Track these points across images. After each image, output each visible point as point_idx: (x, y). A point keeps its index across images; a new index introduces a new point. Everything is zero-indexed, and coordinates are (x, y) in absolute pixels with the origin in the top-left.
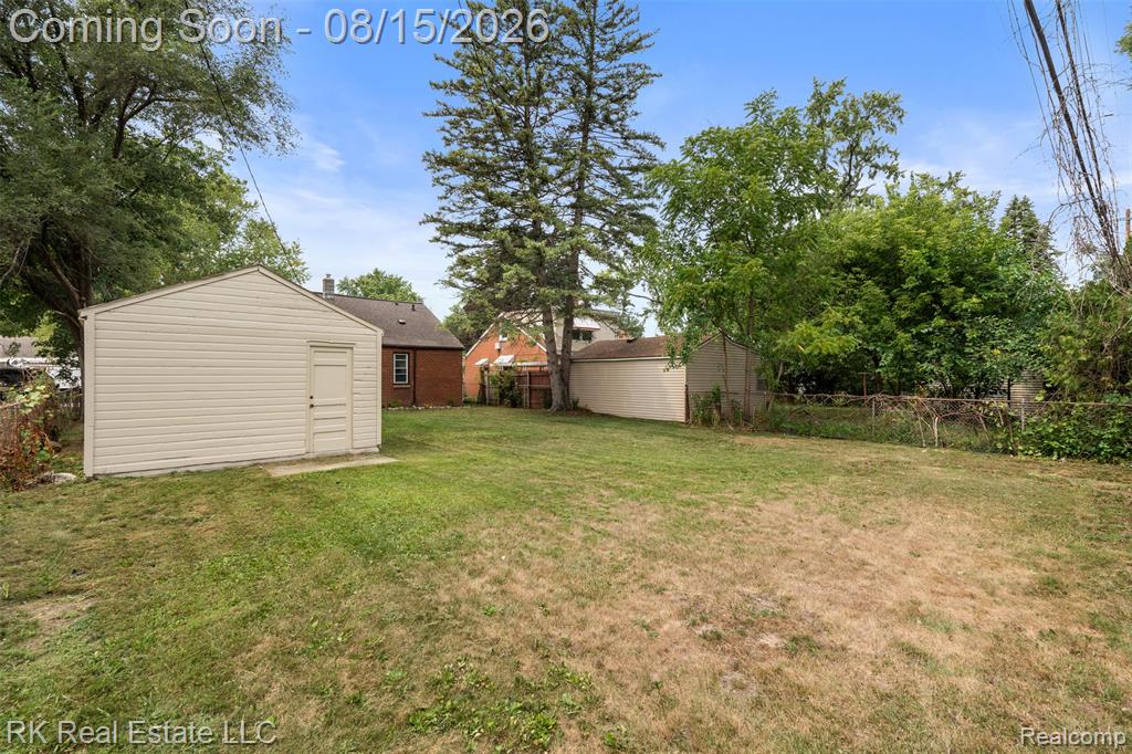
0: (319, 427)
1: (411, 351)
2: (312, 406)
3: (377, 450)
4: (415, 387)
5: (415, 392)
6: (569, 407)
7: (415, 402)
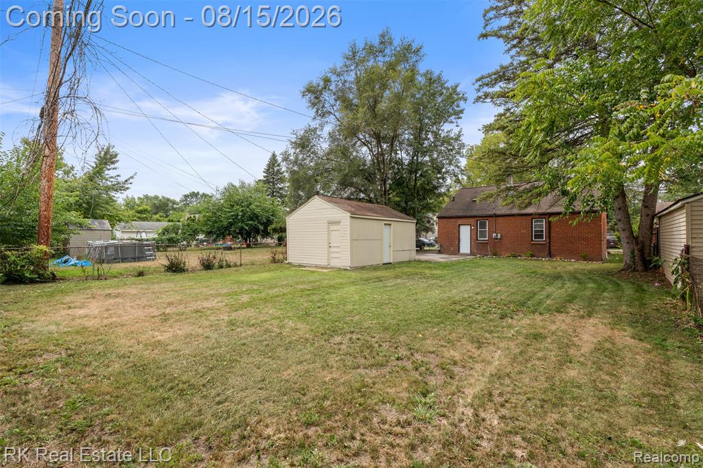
0: (332, 255)
1: (547, 217)
2: (330, 247)
3: (349, 268)
4: (550, 243)
5: (550, 247)
6: (640, 268)
7: (550, 255)
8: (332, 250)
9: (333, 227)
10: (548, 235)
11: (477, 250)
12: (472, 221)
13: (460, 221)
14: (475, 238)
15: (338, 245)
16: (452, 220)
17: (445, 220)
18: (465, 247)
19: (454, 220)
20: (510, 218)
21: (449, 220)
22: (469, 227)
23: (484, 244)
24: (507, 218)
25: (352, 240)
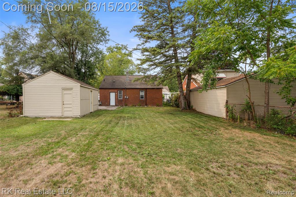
0: (65, 109)
1: (145, 90)
2: (63, 104)
3: (79, 117)
4: (146, 100)
5: (146, 102)
6: (188, 108)
7: (146, 105)
8: (65, 106)
9: (65, 92)
10: (145, 97)
11: (118, 103)
12: (116, 90)
13: (110, 91)
14: (117, 98)
15: (71, 103)
16: (107, 90)
17: (103, 90)
18: (113, 102)
19: (108, 90)
20: (132, 90)
21: (105, 90)
22: (114, 93)
23: (121, 101)
24: (130, 90)
25: (81, 100)
